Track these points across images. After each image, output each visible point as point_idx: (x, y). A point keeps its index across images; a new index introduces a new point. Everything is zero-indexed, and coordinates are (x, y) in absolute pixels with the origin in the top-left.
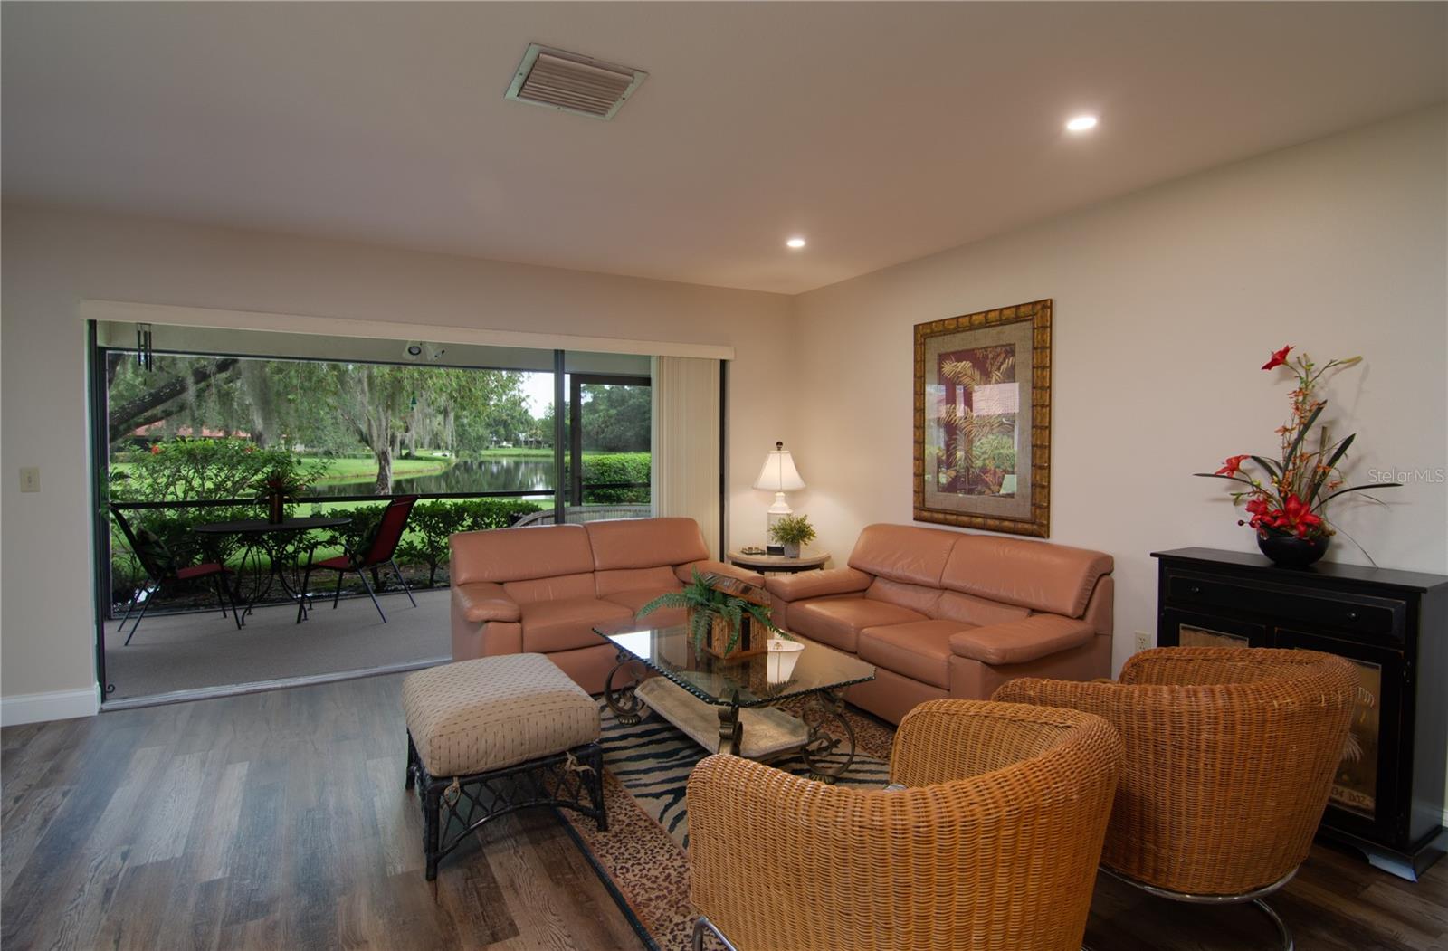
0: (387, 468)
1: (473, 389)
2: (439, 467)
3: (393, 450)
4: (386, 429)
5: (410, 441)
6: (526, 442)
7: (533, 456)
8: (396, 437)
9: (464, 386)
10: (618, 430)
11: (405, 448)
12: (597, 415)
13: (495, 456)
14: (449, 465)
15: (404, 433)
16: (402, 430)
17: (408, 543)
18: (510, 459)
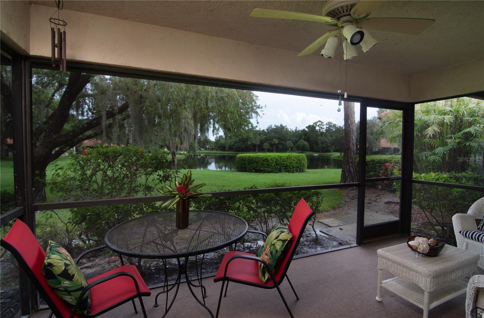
3: (177, 151)
4: (175, 144)
5: (183, 148)
6: (209, 149)
7: (211, 153)
8: (178, 146)
16: (180, 144)
18: (204, 154)
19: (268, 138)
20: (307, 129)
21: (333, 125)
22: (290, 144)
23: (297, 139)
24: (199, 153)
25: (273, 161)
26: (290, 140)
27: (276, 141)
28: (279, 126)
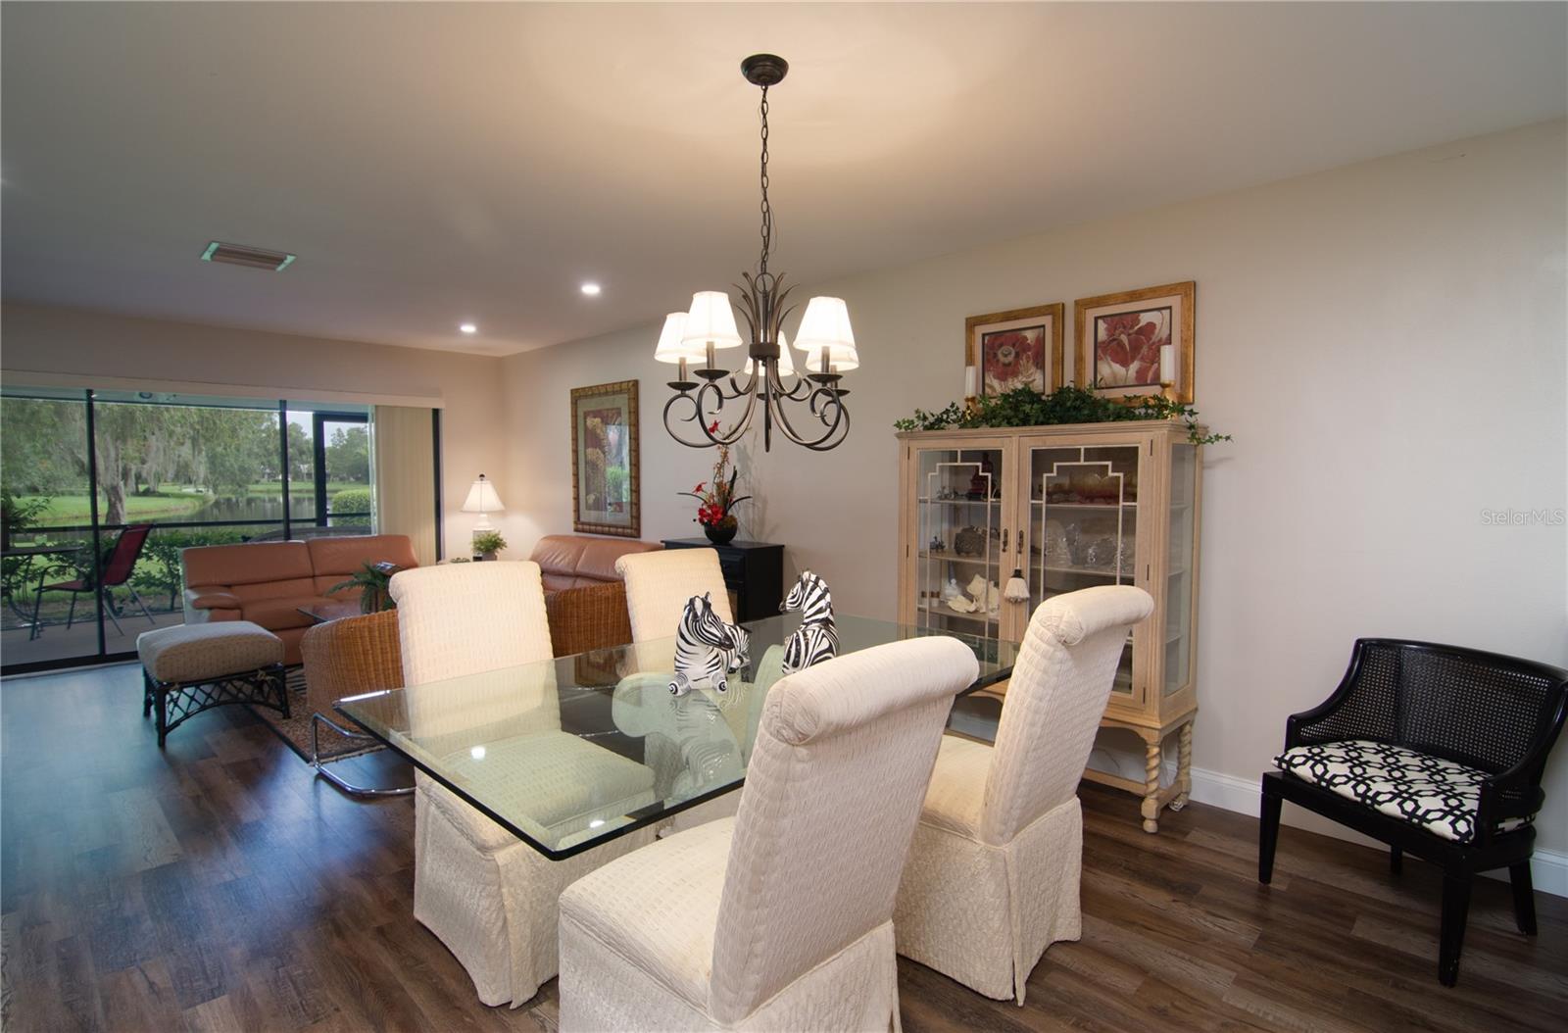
0: (119, 506)
1: (218, 422)
2: (191, 505)
3: (125, 484)
4: (117, 460)
5: (148, 475)
8: (130, 469)
9: (207, 418)
11: (143, 483)
13: (268, 492)
14: (205, 502)
15: (140, 466)
16: (137, 461)
17: (144, 573)
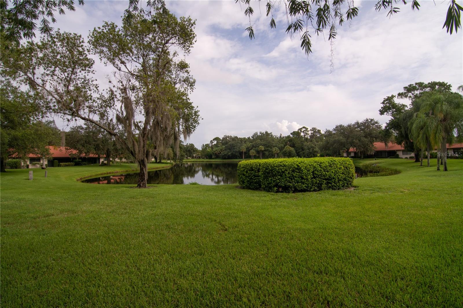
2: (169, 166)
3: (147, 159)
4: (144, 147)
6: (196, 157)
7: (198, 161)
10: (226, 153)
12: (219, 148)
14: (172, 165)
15: (154, 150)
18: (190, 162)
19: (254, 145)
20: (291, 136)
21: (317, 130)
22: (277, 150)
23: (282, 145)
24: (186, 162)
25: (309, 171)
26: (276, 146)
27: (262, 148)
28: (264, 133)
